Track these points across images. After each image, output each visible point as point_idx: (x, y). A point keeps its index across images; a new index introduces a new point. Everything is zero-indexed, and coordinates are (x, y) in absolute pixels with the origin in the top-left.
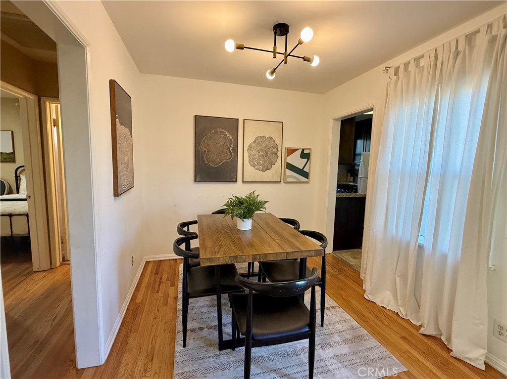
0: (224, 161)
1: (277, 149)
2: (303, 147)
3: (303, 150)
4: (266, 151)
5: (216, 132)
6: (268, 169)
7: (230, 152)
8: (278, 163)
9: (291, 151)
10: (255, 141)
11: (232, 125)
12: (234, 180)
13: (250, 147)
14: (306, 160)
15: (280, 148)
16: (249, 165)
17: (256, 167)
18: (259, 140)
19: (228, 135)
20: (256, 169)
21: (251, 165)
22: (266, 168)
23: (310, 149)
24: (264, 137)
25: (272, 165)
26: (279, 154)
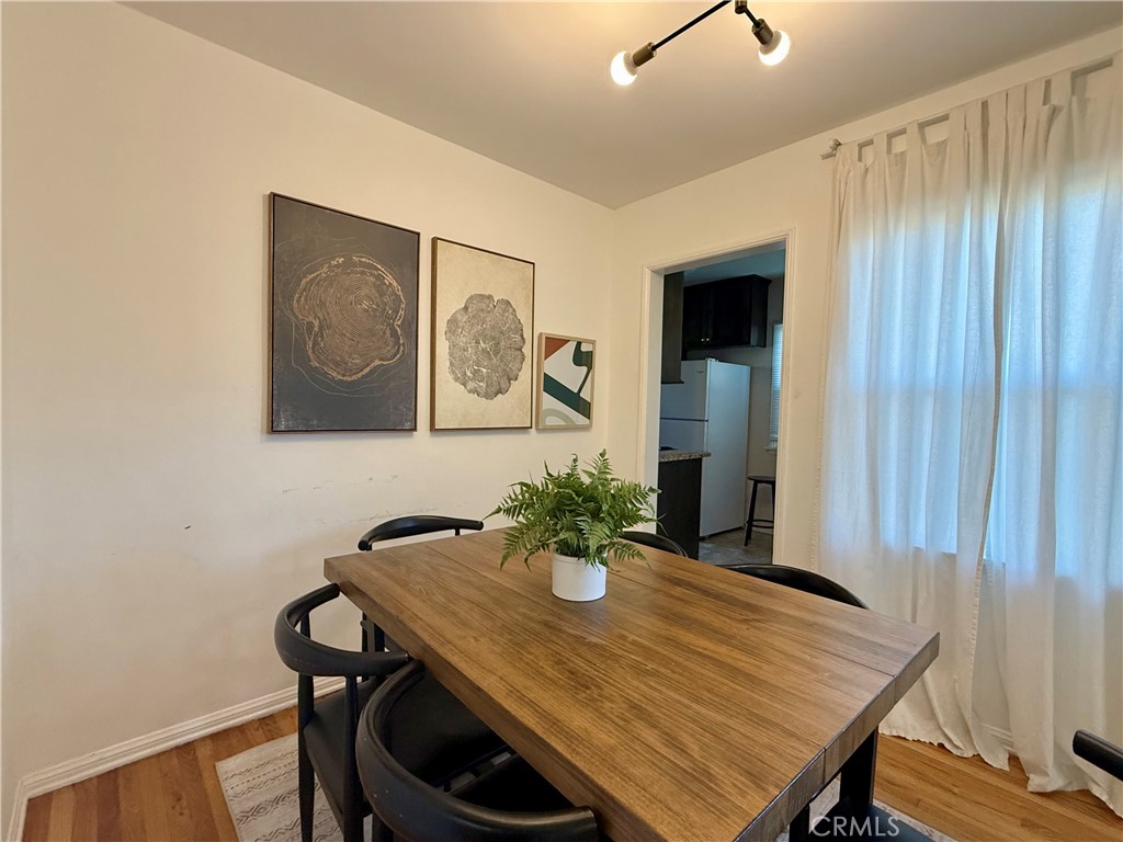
0: (377, 362)
1: (522, 336)
2: (580, 336)
3: (579, 344)
4: (494, 339)
5: (349, 264)
6: (500, 391)
7: (394, 333)
8: (525, 375)
9: (553, 344)
10: (466, 308)
11: (400, 247)
12: (408, 425)
13: (452, 322)
14: (585, 369)
15: (527, 335)
16: (450, 377)
17: (471, 385)
18: (479, 304)
19: (389, 279)
20: (470, 392)
21: (457, 379)
22: (494, 389)
23: (593, 343)
24: (490, 297)
25: (509, 380)
26: (526, 350)
